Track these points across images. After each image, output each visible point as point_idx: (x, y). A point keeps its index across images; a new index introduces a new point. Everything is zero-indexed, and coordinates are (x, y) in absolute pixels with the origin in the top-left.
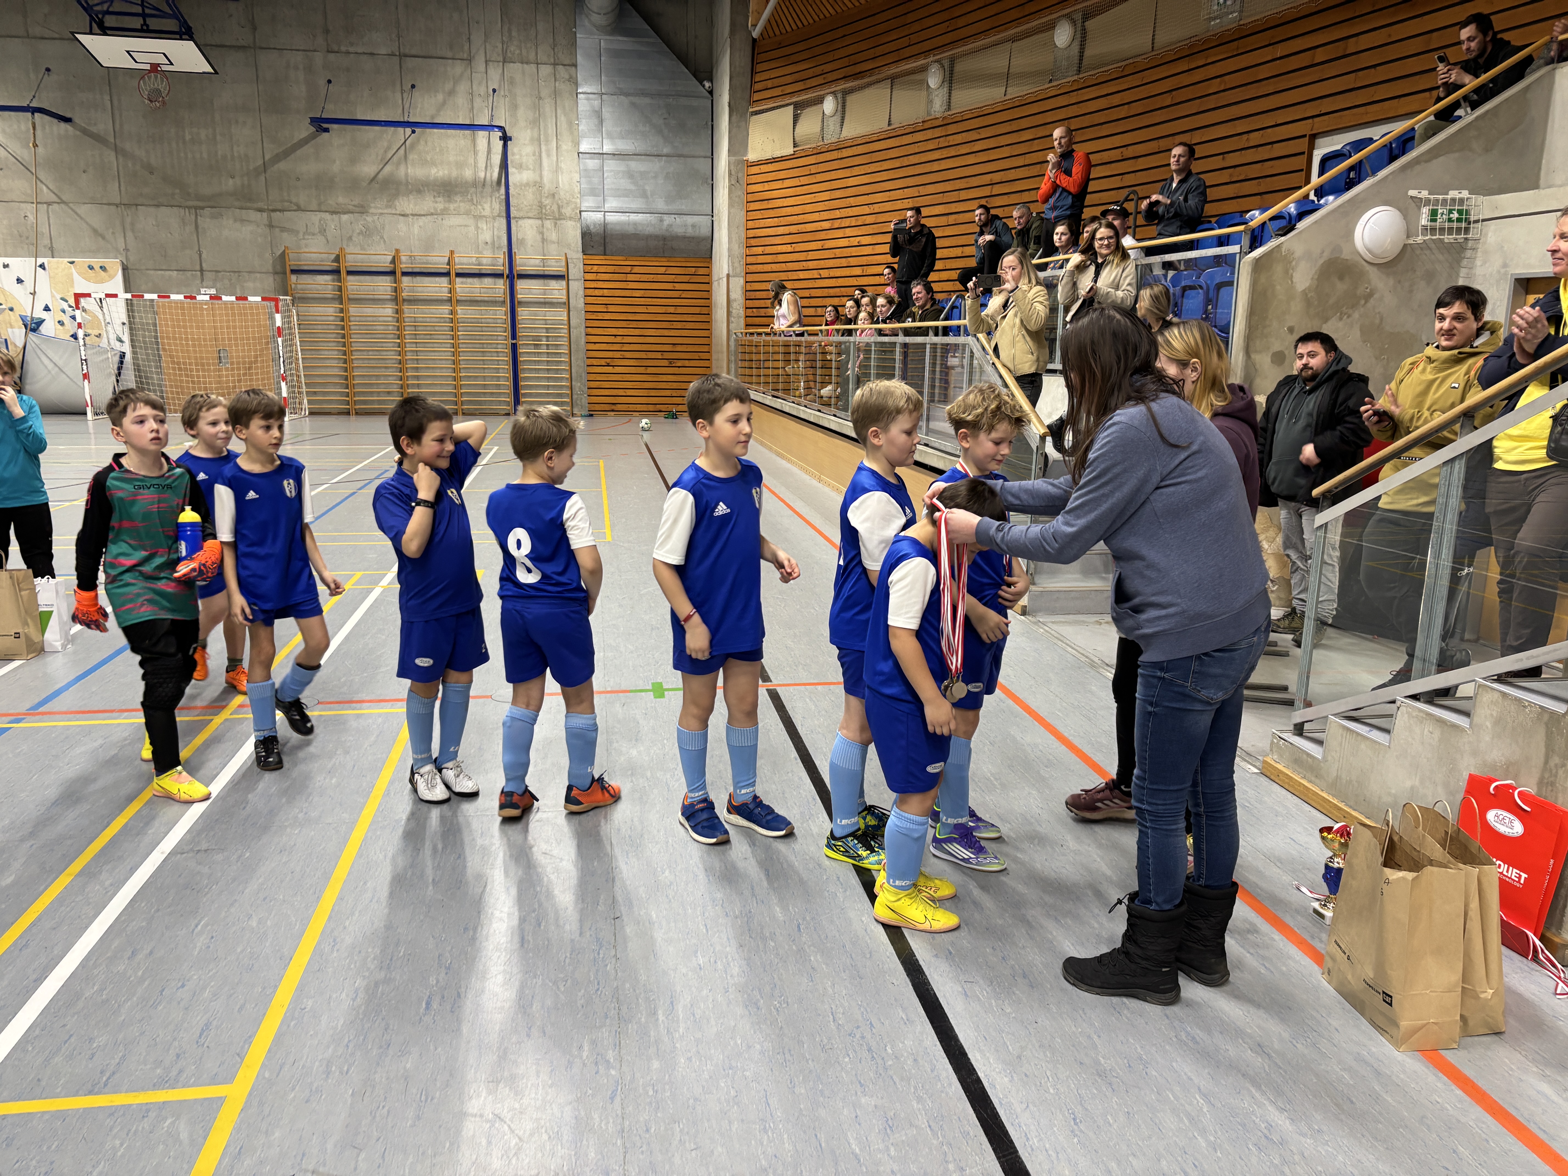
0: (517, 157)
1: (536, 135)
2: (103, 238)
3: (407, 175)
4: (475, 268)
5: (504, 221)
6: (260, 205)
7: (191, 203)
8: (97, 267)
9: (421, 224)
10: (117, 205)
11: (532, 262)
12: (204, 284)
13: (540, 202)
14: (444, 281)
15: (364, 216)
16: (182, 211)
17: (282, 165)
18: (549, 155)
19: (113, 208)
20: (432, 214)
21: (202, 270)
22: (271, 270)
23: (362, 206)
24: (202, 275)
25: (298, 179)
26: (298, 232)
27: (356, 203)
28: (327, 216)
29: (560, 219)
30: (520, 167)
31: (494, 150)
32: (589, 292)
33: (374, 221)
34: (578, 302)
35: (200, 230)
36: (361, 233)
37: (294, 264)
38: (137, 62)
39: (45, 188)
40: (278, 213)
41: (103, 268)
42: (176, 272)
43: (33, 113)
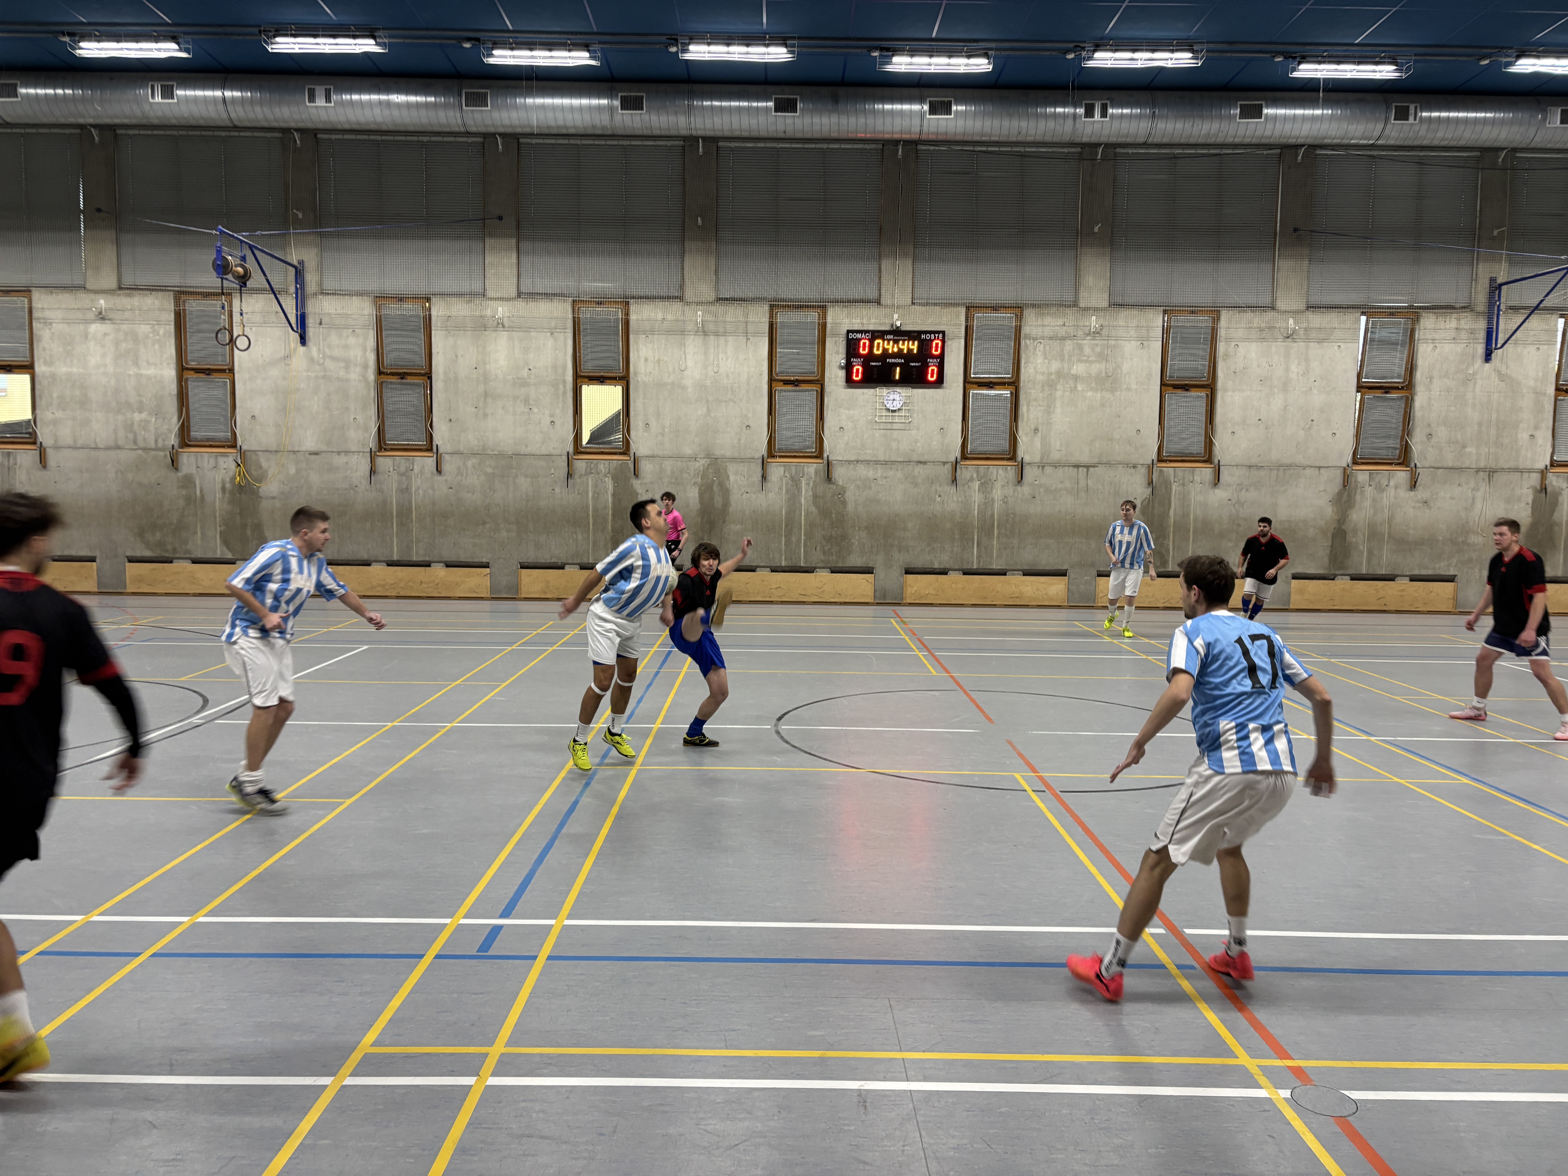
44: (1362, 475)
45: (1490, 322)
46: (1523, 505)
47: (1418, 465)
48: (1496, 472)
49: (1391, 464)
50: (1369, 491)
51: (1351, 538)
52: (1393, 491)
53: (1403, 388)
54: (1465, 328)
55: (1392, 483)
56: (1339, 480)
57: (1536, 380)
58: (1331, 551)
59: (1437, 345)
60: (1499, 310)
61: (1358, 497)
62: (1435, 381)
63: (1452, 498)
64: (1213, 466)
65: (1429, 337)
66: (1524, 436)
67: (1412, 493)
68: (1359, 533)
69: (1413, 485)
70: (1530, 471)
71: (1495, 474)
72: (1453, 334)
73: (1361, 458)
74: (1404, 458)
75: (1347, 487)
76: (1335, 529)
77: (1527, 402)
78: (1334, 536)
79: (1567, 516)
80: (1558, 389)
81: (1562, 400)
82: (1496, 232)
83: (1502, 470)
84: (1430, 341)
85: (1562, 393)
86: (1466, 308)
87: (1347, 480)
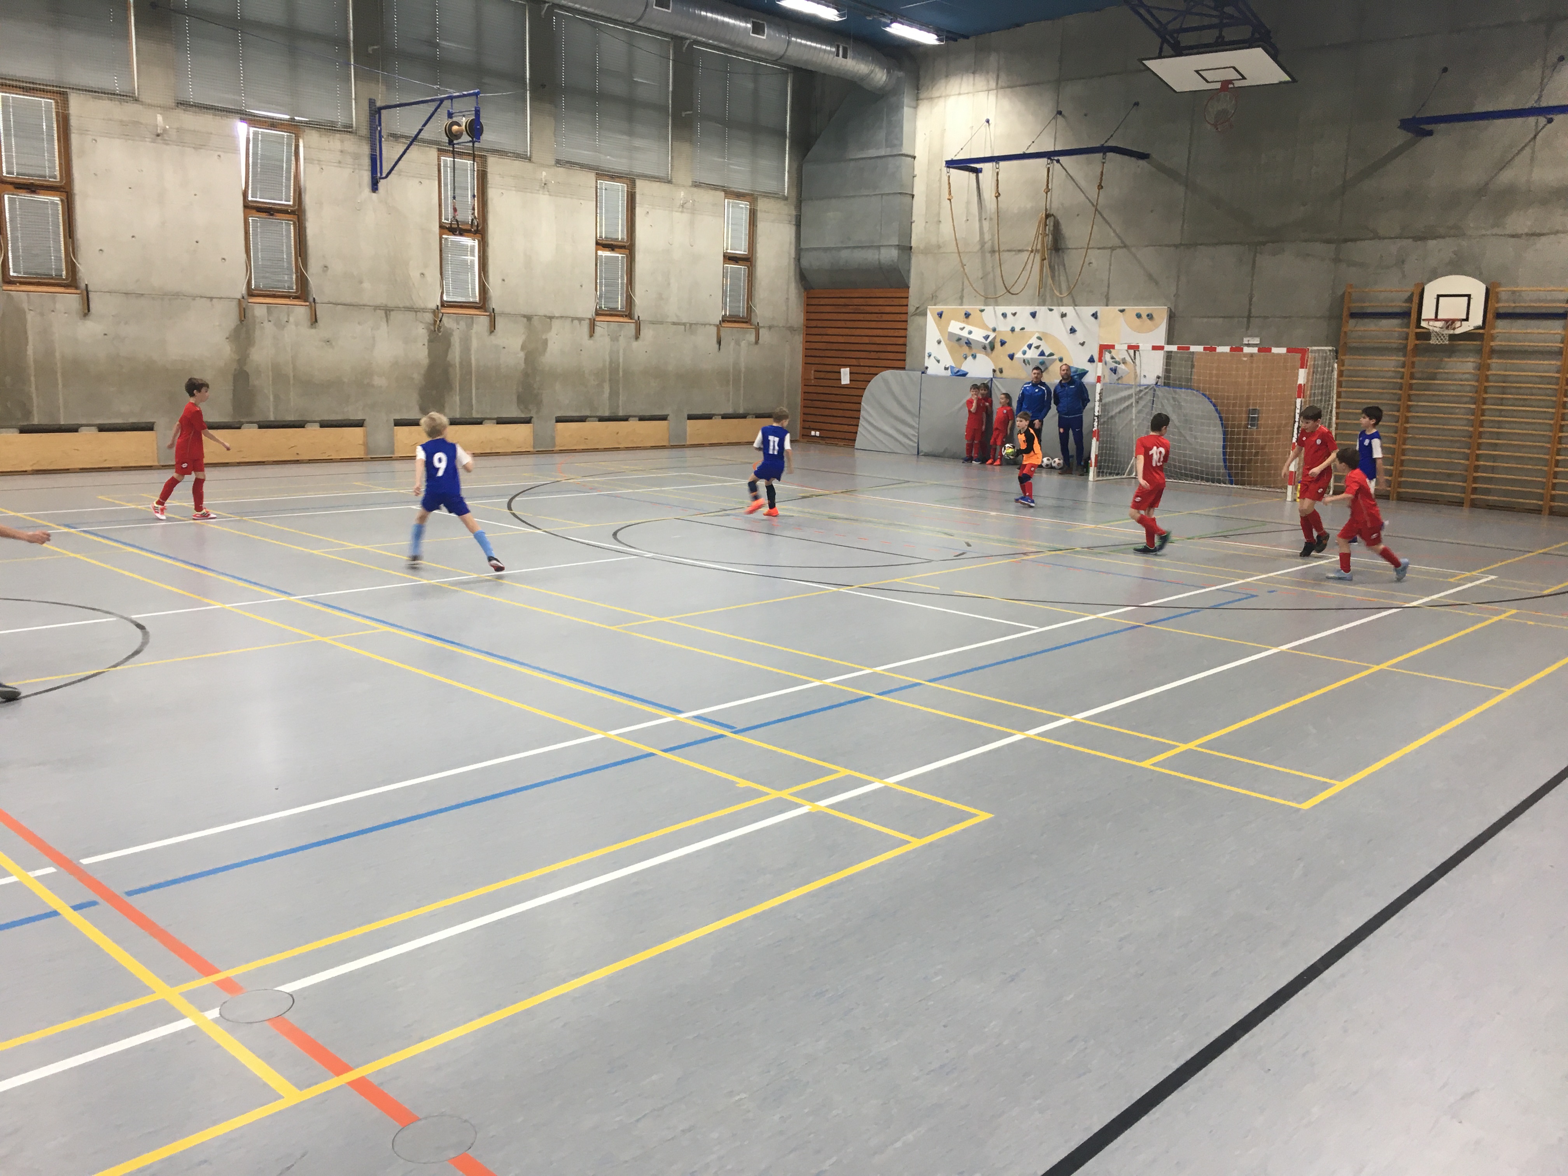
2: (1157, 283)
3: (1529, 181)
6: (1330, 235)
7: (1252, 239)
8: (1144, 316)
9: (1539, 246)
10: (1176, 246)
12: (1249, 332)
15: (1459, 240)
16: (1241, 248)
17: (1366, 185)
19: (1173, 249)
21: (1249, 317)
22: (1327, 314)
23: (1462, 227)
24: (1248, 322)
25: (1382, 199)
26: (1368, 266)
28: (1410, 243)
35: (1257, 270)
37: (1356, 306)
38: (1207, 81)
39: (1112, 231)
40: (1349, 243)
41: (1150, 316)
42: (1221, 319)
43: (1105, 154)
44: (259, 309)
45: (373, 149)
46: (420, 346)
47: (317, 300)
48: (393, 310)
49: (288, 297)
50: (269, 328)
51: (255, 381)
52: (293, 327)
53: (293, 211)
54: (350, 151)
55: (292, 319)
56: (235, 313)
57: (421, 216)
58: (234, 395)
59: (324, 167)
60: (381, 137)
61: (258, 333)
62: (325, 207)
63: (354, 337)
64: (78, 291)
65: (315, 157)
66: (415, 274)
67: (313, 331)
68: (263, 375)
69: (314, 320)
70: (424, 310)
71: (392, 313)
72: (338, 156)
73: (255, 289)
74: (301, 291)
75: (244, 323)
76: (235, 370)
77: (414, 238)
78: (235, 379)
79: (460, 357)
80: (442, 227)
81: (446, 239)
82: (370, 49)
83: (398, 308)
84: (316, 162)
85: (446, 231)
86: (347, 129)
87: (243, 314)
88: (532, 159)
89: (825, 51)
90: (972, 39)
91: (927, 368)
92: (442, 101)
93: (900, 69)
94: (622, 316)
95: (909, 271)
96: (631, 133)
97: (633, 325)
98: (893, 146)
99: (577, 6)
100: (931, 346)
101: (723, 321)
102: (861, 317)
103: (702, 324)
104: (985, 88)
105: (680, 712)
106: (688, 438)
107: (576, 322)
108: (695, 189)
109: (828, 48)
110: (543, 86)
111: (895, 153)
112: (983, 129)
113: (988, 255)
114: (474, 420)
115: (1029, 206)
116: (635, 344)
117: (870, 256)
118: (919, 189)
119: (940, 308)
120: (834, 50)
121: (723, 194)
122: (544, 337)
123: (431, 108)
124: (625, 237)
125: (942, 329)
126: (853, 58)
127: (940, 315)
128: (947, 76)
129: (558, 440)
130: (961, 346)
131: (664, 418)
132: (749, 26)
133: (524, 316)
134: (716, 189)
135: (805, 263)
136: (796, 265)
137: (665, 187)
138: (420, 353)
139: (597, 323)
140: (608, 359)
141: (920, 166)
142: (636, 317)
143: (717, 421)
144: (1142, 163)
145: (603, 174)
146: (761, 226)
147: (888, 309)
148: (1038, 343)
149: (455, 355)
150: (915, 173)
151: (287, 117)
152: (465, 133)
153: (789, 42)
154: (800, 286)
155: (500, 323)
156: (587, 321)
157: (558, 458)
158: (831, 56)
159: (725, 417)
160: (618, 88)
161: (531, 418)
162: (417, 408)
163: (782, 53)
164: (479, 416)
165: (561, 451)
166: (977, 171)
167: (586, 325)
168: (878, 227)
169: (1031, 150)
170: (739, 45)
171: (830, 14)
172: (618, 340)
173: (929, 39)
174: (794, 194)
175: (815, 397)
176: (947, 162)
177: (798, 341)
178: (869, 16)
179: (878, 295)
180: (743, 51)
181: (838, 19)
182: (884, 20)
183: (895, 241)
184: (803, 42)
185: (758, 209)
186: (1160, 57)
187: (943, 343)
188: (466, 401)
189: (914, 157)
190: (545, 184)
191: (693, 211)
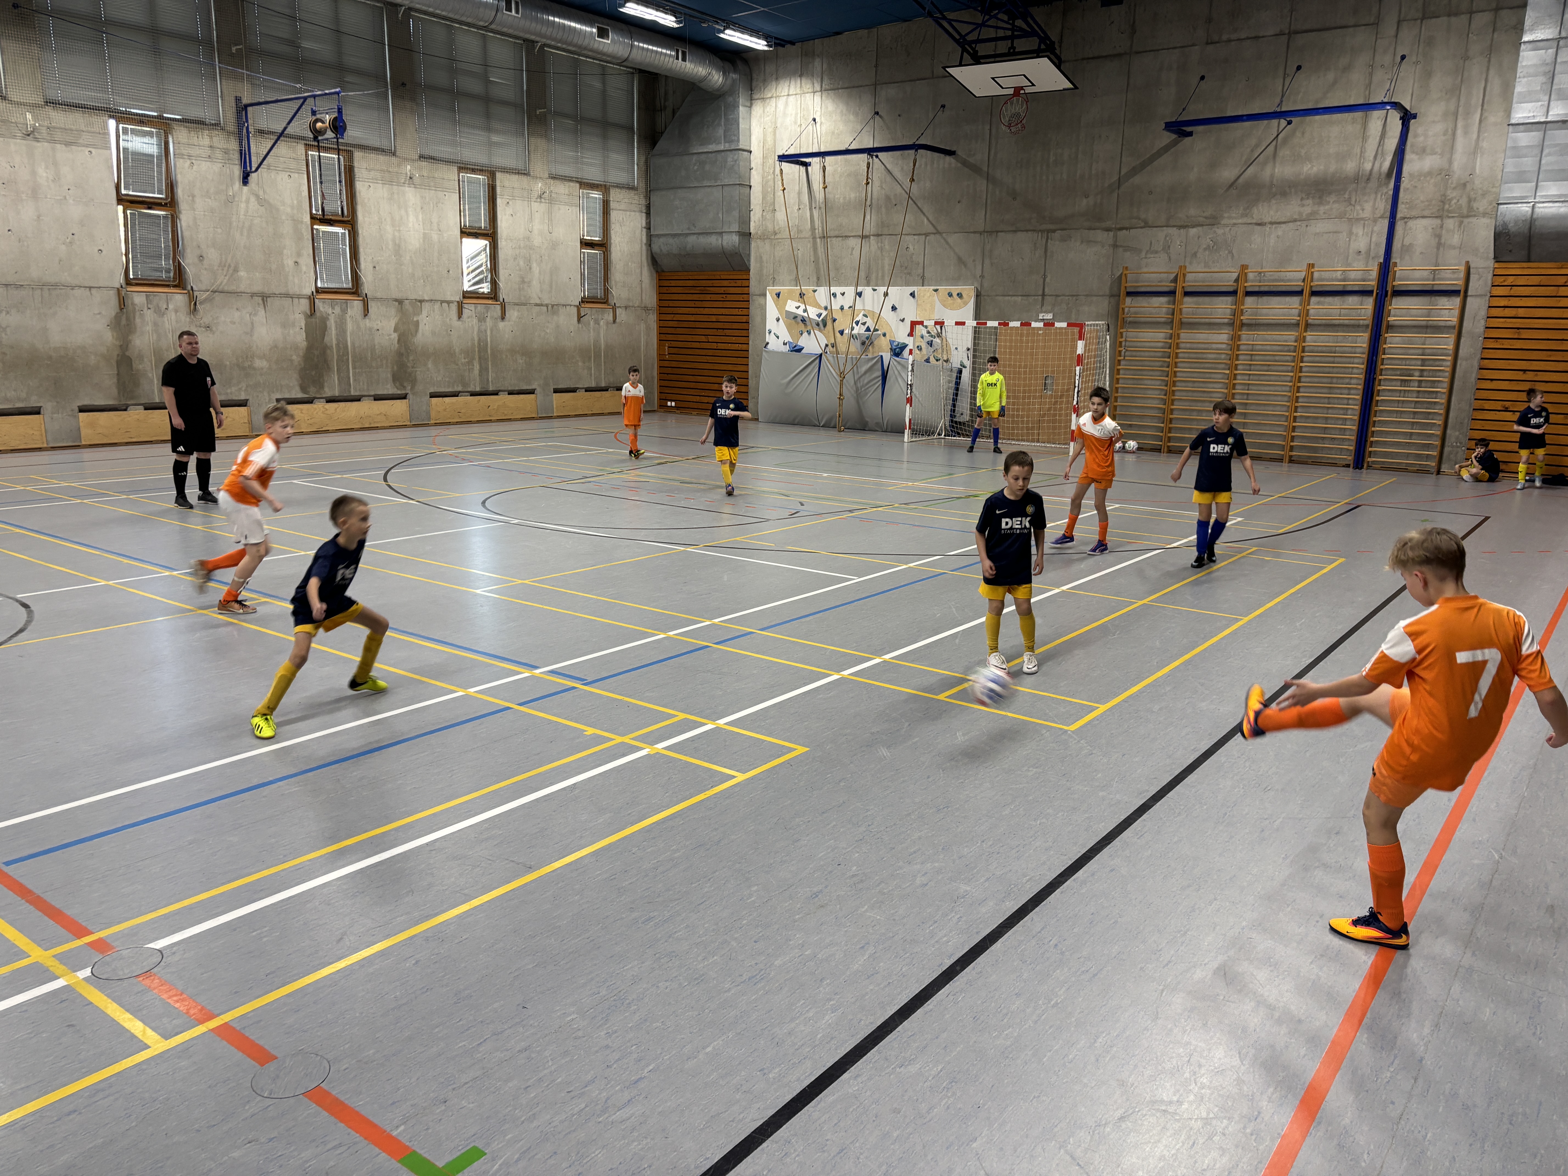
0: (1421, 139)
1: (1452, 107)
2: (965, 266)
3: (1272, 176)
4: (1338, 285)
5: (1386, 223)
6: (1108, 224)
7: (1044, 227)
8: (955, 295)
9: (1280, 233)
10: (981, 233)
11: (1417, 274)
12: (1044, 309)
13: (1444, 195)
14: (1295, 301)
15: (1215, 229)
16: (1036, 234)
17: (1137, 180)
18: (1466, 133)
19: (978, 235)
20: (1295, 221)
21: (1043, 295)
22: (1107, 292)
23: (1214, 217)
24: (1043, 299)
25: (1151, 193)
26: (1140, 251)
27: (1205, 214)
28: (1173, 231)
29: (1468, 216)
30: (1423, 151)
31: (1389, 133)
32: (1495, 312)
33: (1224, 234)
34: (1475, 325)
35: (1049, 254)
36: (1208, 248)
37: (1131, 285)
38: (1002, 88)
39: (925, 220)
40: (1124, 231)
41: (960, 295)
42: (1020, 297)
43: (916, 150)
44: (138, 297)
45: (241, 145)
46: (298, 329)
47: (195, 288)
48: (270, 297)
49: (167, 286)
50: (149, 315)
51: (137, 365)
52: (173, 314)
53: (166, 204)
54: (219, 146)
55: (171, 307)
56: (114, 302)
57: (292, 207)
58: (118, 380)
59: (194, 161)
60: (248, 132)
61: (138, 321)
62: (198, 200)
63: (233, 323)
65: (185, 152)
66: (289, 262)
67: (193, 317)
68: (145, 360)
69: (193, 308)
70: (299, 297)
71: (269, 299)
72: (208, 152)
73: (134, 279)
74: (179, 280)
75: (125, 310)
76: (118, 355)
77: (287, 228)
78: (119, 364)
79: (337, 339)
80: (313, 218)
81: (317, 229)
82: (234, 49)
83: (274, 295)
84: (186, 157)
85: (318, 221)
86: (216, 125)
87: (122, 302)
88: (398, 153)
89: (666, 54)
90: (798, 45)
91: (768, 343)
92: (305, 99)
93: (735, 71)
94: (488, 298)
95: (749, 255)
96: (489, 129)
97: (499, 307)
98: (731, 142)
99: (431, 10)
100: (771, 324)
101: (583, 302)
102: (708, 297)
103: (563, 305)
104: (810, 90)
105: (536, 667)
106: (555, 410)
107: (445, 305)
108: (552, 181)
109: (668, 52)
110: (403, 84)
111: (733, 148)
112: (810, 127)
113: (818, 240)
114: (353, 398)
115: (853, 195)
116: (501, 325)
117: (713, 241)
118: (756, 179)
119: (777, 288)
120: (673, 53)
121: (578, 185)
122: (415, 319)
123: (295, 105)
124: (488, 226)
125: (780, 307)
126: (691, 62)
127: (778, 295)
128: (777, 79)
129: (433, 414)
130: (798, 323)
131: (532, 392)
132: (595, 30)
133: (396, 300)
134: (571, 181)
135: (655, 248)
136: (647, 250)
137: (524, 179)
138: (298, 336)
139: (465, 306)
140: (476, 339)
141: (756, 159)
142: (501, 300)
143: (581, 394)
144: (948, 159)
145: (463, 167)
146: (614, 215)
147: (732, 290)
148: (865, 319)
149: (332, 336)
150: (753, 165)
151: (155, 114)
152: (329, 130)
153: (632, 46)
154: (652, 269)
155: (373, 307)
156: (456, 304)
157: (434, 431)
158: (671, 60)
159: (587, 390)
160: (474, 86)
161: (406, 394)
162: (298, 388)
163: (626, 56)
164: (357, 394)
165: (436, 424)
166: (806, 165)
167: (454, 308)
168: (720, 215)
169: (852, 147)
170: (585, 49)
171: (668, 20)
172: (485, 322)
173: (760, 45)
174: (642, 185)
175: (669, 370)
176: (779, 157)
177: (653, 318)
178: (704, 22)
179: (723, 277)
180: (590, 53)
181: (676, 25)
182: (717, 27)
183: (735, 227)
184: (645, 46)
185: (611, 199)
186: (961, 65)
187: (781, 320)
188: (345, 381)
189: (751, 152)
190: (411, 178)
191: (551, 201)
